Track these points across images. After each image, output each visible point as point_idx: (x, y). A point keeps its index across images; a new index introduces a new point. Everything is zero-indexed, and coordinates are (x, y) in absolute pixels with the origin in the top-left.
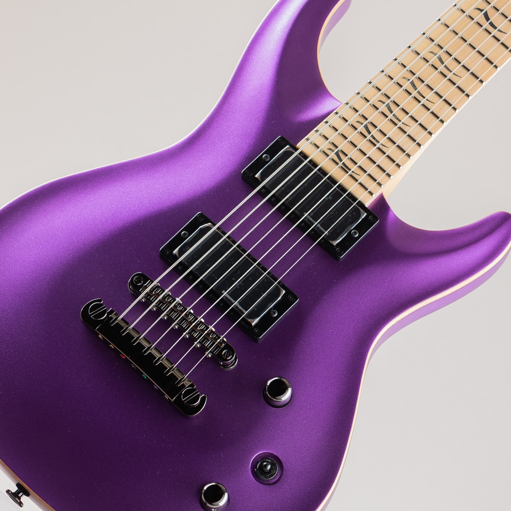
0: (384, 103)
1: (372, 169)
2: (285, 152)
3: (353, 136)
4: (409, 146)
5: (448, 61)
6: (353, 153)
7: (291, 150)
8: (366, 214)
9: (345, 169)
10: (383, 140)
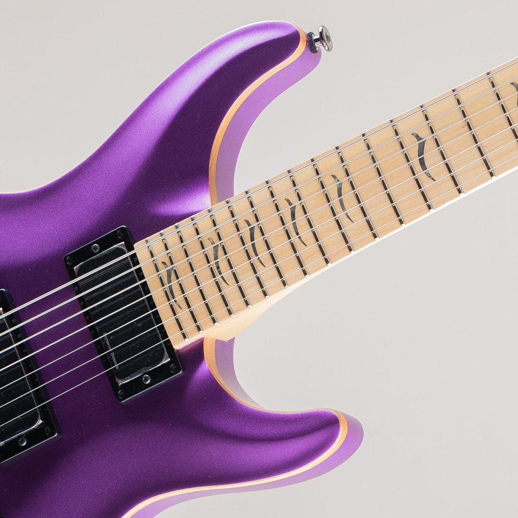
0: (249, 225)
1: (198, 306)
2: (117, 249)
3: (197, 256)
4: (252, 291)
5: (348, 195)
6: (186, 278)
7: (125, 249)
8: (169, 360)
9: (169, 295)
10: (227, 273)
